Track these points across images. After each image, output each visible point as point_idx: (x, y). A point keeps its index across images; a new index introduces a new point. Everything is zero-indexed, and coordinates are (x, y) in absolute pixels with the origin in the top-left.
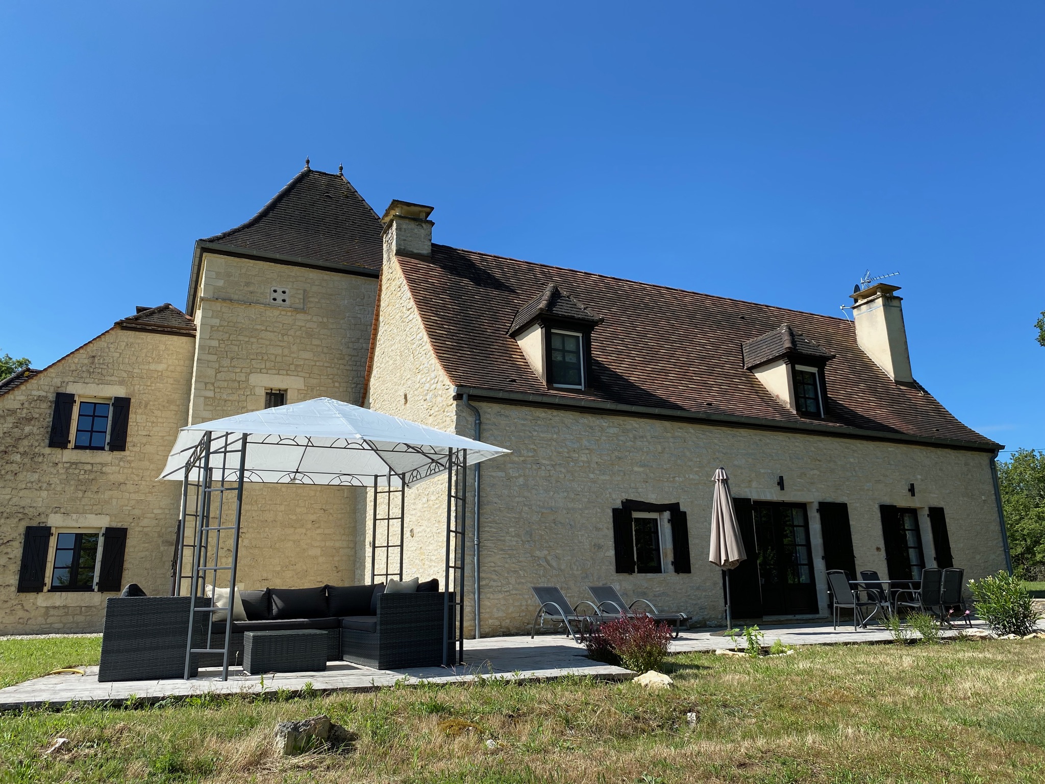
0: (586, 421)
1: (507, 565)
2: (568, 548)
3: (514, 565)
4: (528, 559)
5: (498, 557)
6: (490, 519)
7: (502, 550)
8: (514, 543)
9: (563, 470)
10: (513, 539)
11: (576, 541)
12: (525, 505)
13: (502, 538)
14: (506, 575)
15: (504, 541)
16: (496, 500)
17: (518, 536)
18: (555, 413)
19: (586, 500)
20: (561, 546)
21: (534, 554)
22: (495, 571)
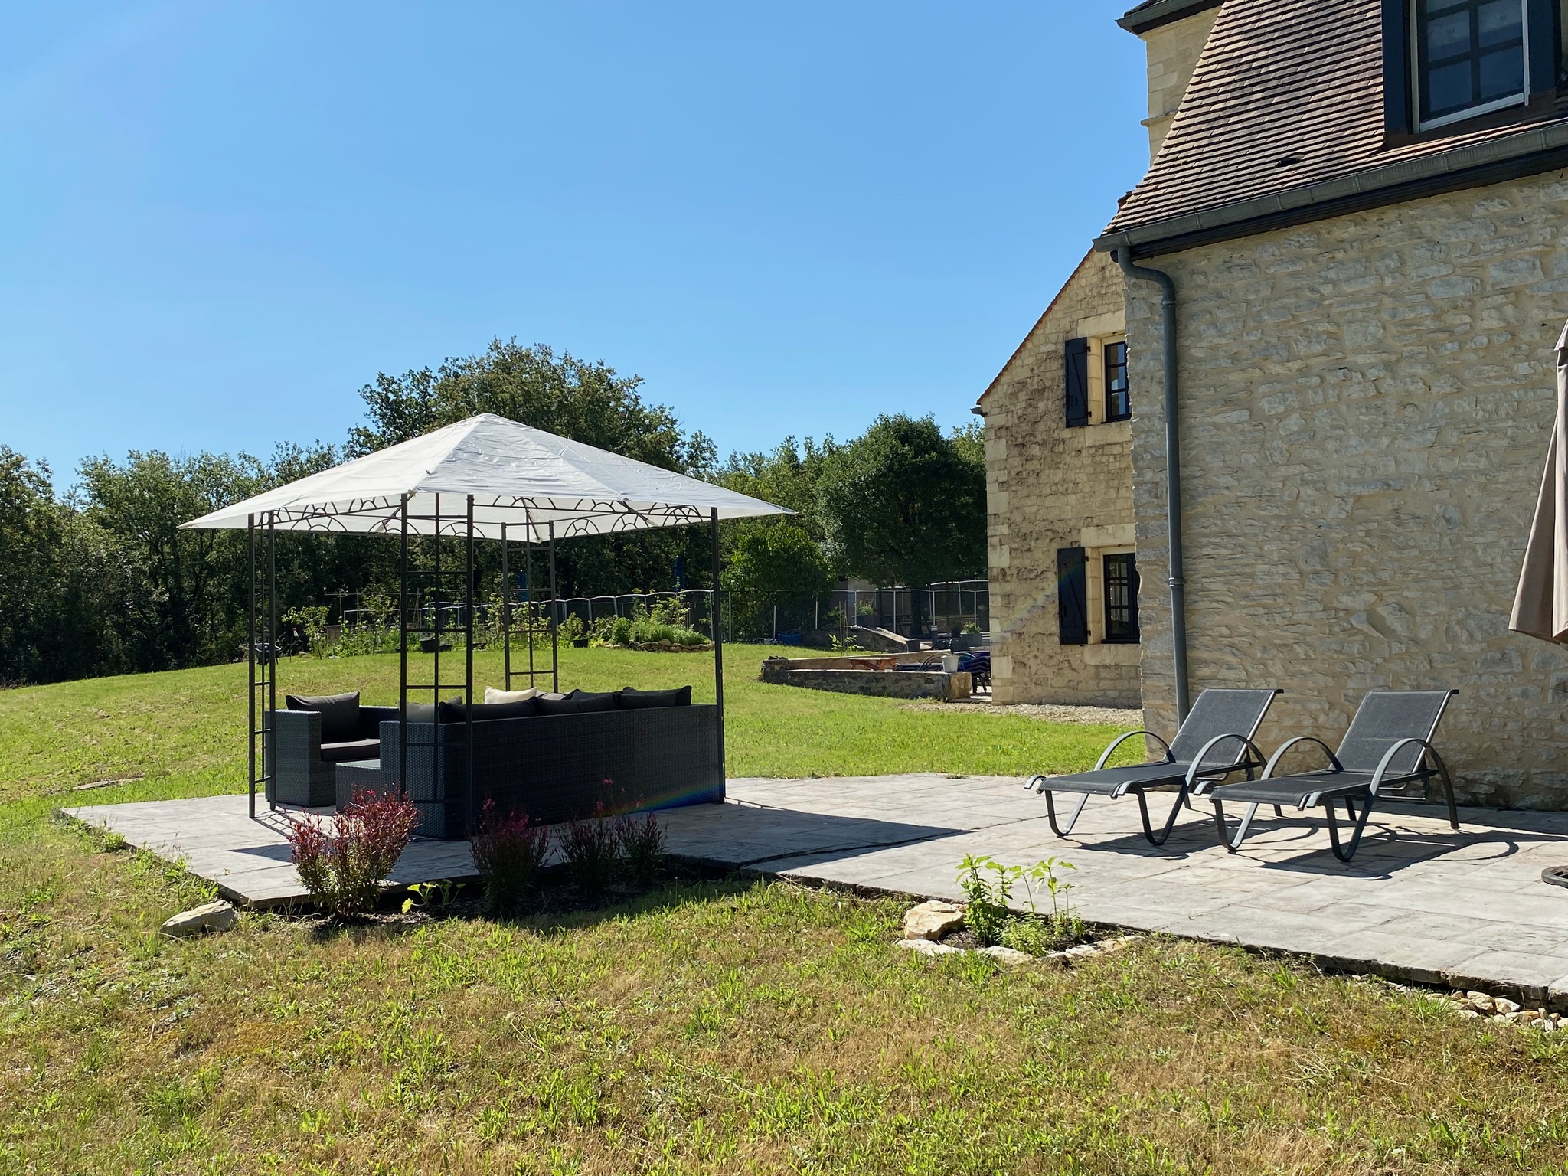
1: (1260, 633)
2: (1438, 584)
3: (1279, 632)
4: (1318, 616)
5: (1237, 613)
6: (1214, 528)
7: (1247, 597)
8: (1280, 580)
9: (1419, 370)
10: (1273, 569)
11: (1468, 563)
12: (1305, 482)
13: (1247, 570)
14: (1259, 655)
15: (1252, 575)
16: (1227, 480)
17: (1289, 560)
18: (1390, 213)
19: (1504, 443)
20: (1416, 580)
21: (1336, 604)
22: (1232, 646)
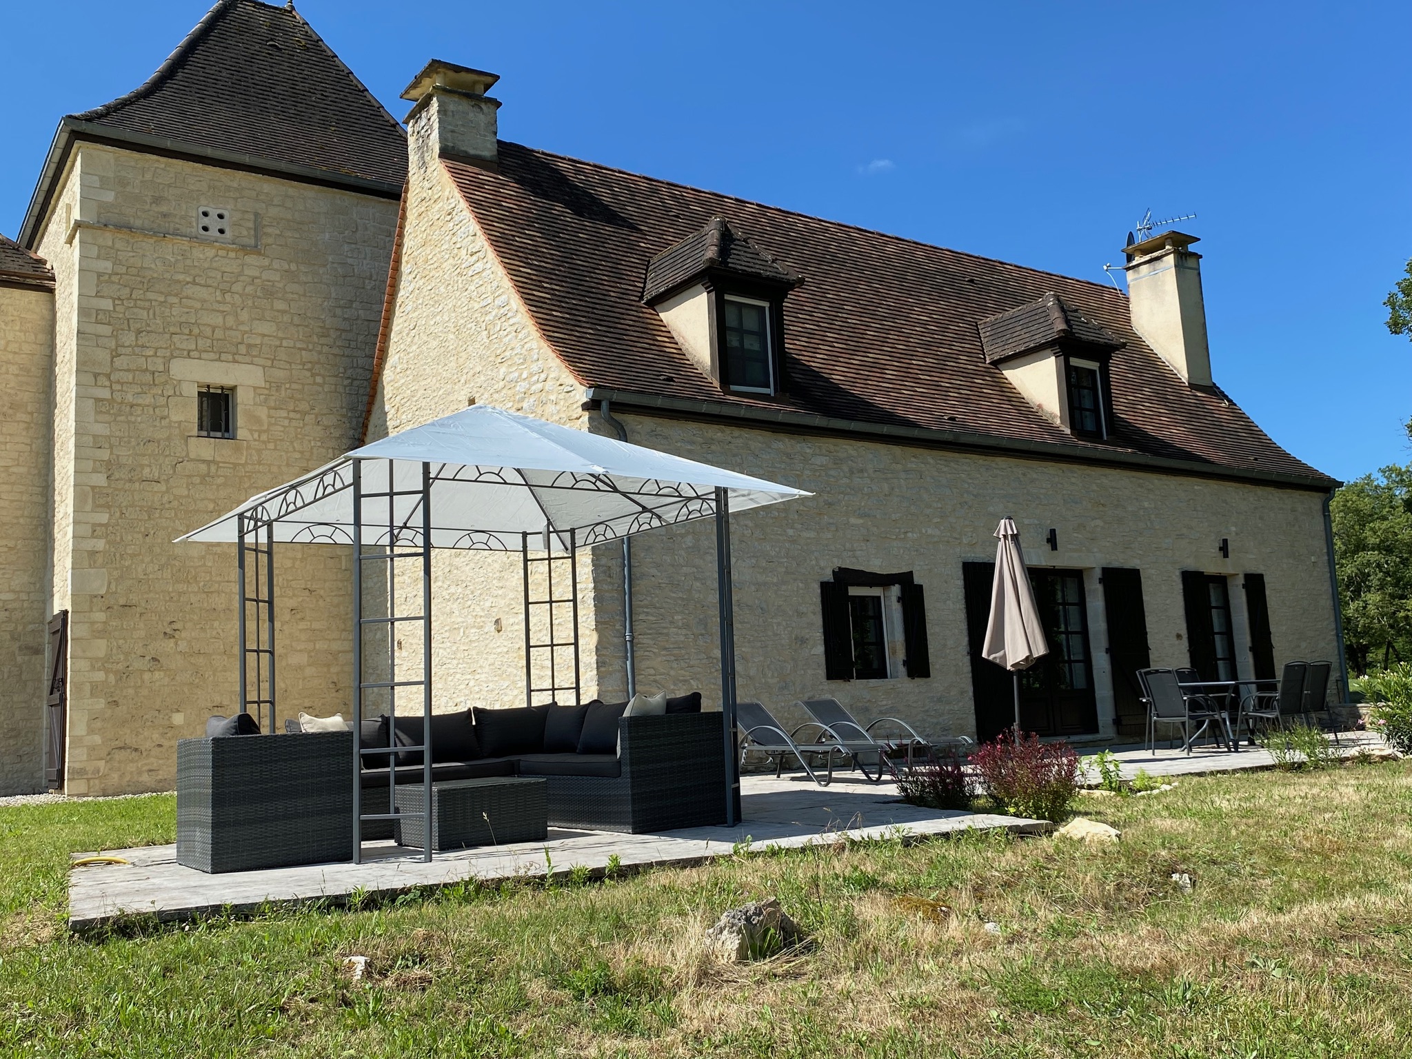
0: (781, 445)
1: (672, 673)
2: (759, 644)
3: (683, 672)
4: (704, 661)
5: (659, 659)
6: (645, 602)
7: (665, 649)
8: (682, 638)
9: (750, 524)
10: (680, 631)
11: (770, 633)
12: (696, 579)
13: (665, 631)
14: (672, 687)
15: (667, 635)
16: (654, 571)
17: (687, 626)
18: (737, 432)
19: (784, 570)
20: (749, 642)
21: (712, 655)
22: (655, 681)
